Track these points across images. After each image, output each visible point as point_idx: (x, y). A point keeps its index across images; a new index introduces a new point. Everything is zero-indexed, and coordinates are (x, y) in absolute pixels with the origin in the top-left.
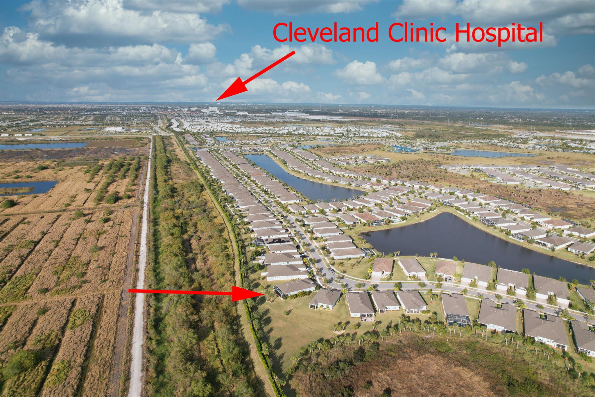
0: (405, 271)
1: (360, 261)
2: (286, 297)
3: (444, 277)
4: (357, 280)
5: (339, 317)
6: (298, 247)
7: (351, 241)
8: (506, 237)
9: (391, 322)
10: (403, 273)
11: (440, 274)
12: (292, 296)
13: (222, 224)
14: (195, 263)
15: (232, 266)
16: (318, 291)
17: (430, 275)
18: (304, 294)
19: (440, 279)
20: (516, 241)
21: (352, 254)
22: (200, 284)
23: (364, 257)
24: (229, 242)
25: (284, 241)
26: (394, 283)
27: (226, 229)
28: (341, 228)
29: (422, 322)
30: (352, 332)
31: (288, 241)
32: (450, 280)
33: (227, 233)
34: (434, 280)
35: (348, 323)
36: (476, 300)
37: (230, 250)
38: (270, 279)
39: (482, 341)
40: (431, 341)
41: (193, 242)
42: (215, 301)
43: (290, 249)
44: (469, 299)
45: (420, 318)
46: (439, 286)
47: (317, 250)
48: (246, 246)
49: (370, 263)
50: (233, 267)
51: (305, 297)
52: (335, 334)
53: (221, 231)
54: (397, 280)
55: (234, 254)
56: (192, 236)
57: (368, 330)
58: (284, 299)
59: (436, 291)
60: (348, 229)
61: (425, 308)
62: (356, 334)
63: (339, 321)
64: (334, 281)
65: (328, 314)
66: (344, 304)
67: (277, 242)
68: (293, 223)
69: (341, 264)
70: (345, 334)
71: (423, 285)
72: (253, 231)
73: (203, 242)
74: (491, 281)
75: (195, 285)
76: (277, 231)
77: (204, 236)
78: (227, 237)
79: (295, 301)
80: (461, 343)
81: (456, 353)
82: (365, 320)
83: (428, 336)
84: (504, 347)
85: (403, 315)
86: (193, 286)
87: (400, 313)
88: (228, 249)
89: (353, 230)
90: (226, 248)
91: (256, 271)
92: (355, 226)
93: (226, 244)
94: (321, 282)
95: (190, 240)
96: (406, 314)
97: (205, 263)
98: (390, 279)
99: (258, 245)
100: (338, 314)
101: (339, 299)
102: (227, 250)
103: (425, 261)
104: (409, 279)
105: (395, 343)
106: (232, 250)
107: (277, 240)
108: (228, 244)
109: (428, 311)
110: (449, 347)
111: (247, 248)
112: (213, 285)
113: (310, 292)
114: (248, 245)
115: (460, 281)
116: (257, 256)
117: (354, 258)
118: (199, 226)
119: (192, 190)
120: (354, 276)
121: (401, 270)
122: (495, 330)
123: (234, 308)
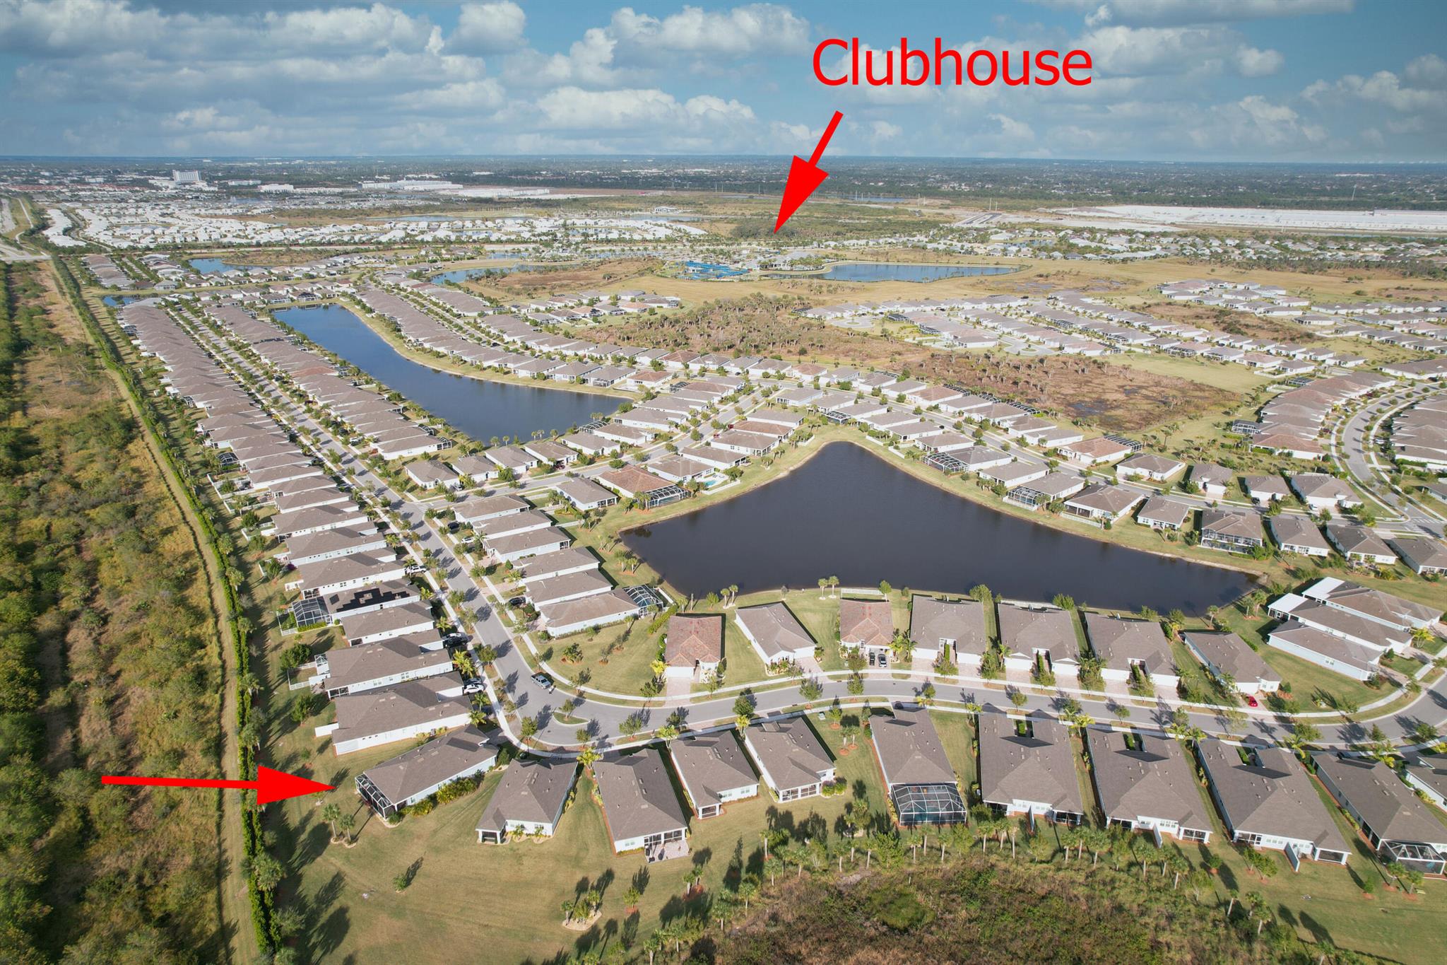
0: (757, 647)
1: (628, 633)
2: (398, 814)
3: (866, 651)
4: (624, 702)
5: (576, 861)
6: (437, 610)
7: (595, 565)
8: (995, 500)
9: (740, 845)
10: (752, 654)
11: (853, 645)
12: (420, 807)
13: (187, 556)
14: (74, 724)
15: (213, 713)
16: (504, 767)
17: (828, 651)
18: (460, 787)
19: (855, 660)
20: (1019, 508)
21: (602, 615)
22: (84, 812)
23: (636, 617)
24: (211, 621)
25: (389, 597)
26: (731, 694)
27: (201, 573)
28: (564, 525)
29: (830, 827)
30: (621, 914)
31: (404, 595)
32: (882, 659)
33: (205, 588)
34: (840, 667)
35: (609, 876)
36: (961, 715)
37: (213, 649)
38: (342, 748)
39: (1003, 865)
40: (864, 893)
41: (79, 637)
42: (140, 878)
43: (410, 623)
44: (943, 717)
45: (823, 814)
46: (857, 684)
47: (495, 611)
48: (266, 628)
49: (657, 635)
50: (220, 717)
51: (463, 800)
52: (570, 933)
53: (184, 582)
54: (740, 682)
55: (223, 667)
56: (75, 616)
57: (674, 892)
58: (391, 821)
59: (852, 706)
60: (586, 525)
61: (829, 775)
62: (635, 917)
63: (579, 877)
64: (553, 720)
65: (541, 855)
66: (591, 803)
67: (368, 603)
68: (421, 524)
69: (574, 651)
70: (602, 926)
71: (813, 689)
72: (291, 568)
73: (116, 632)
74: (987, 646)
75: (66, 822)
76: (367, 561)
77: (121, 611)
78: (205, 603)
79: (430, 820)
80: (950, 881)
81: (939, 922)
82: (661, 856)
83: (854, 877)
84: (1061, 873)
85: (772, 811)
86: (53, 832)
87: (763, 805)
88: (203, 646)
89: (599, 527)
90: (198, 643)
91: (298, 723)
92: (604, 513)
93: (197, 630)
94: (513, 730)
95: (65, 630)
96: (780, 803)
97: (113, 718)
98: (719, 684)
99: (307, 620)
100: (573, 851)
101: (574, 789)
102: (200, 652)
103: (806, 603)
104: (771, 674)
105: (760, 928)
106: (217, 650)
107: (368, 596)
108: (207, 628)
109: (841, 781)
110: (918, 906)
111: (271, 633)
112: (137, 806)
113: (479, 777)
114: (274, 624)
115: (908, 659)
116: (303, 662)
117: (610, 625)
118: (105, 573)
119: (93, 441)
120: (615, 690)
121: (745, 646)
122: (1028, 815)
123: (211, 896)
